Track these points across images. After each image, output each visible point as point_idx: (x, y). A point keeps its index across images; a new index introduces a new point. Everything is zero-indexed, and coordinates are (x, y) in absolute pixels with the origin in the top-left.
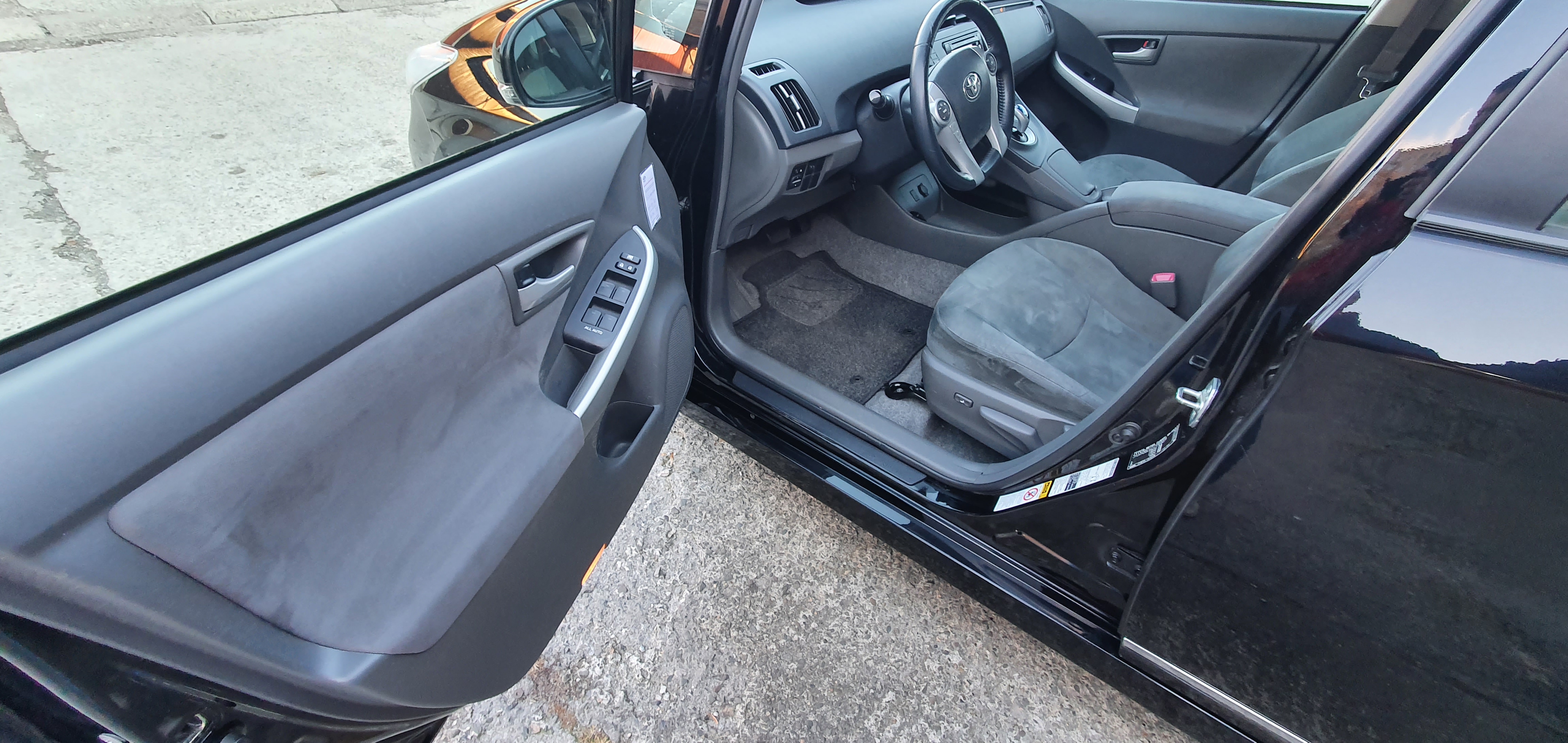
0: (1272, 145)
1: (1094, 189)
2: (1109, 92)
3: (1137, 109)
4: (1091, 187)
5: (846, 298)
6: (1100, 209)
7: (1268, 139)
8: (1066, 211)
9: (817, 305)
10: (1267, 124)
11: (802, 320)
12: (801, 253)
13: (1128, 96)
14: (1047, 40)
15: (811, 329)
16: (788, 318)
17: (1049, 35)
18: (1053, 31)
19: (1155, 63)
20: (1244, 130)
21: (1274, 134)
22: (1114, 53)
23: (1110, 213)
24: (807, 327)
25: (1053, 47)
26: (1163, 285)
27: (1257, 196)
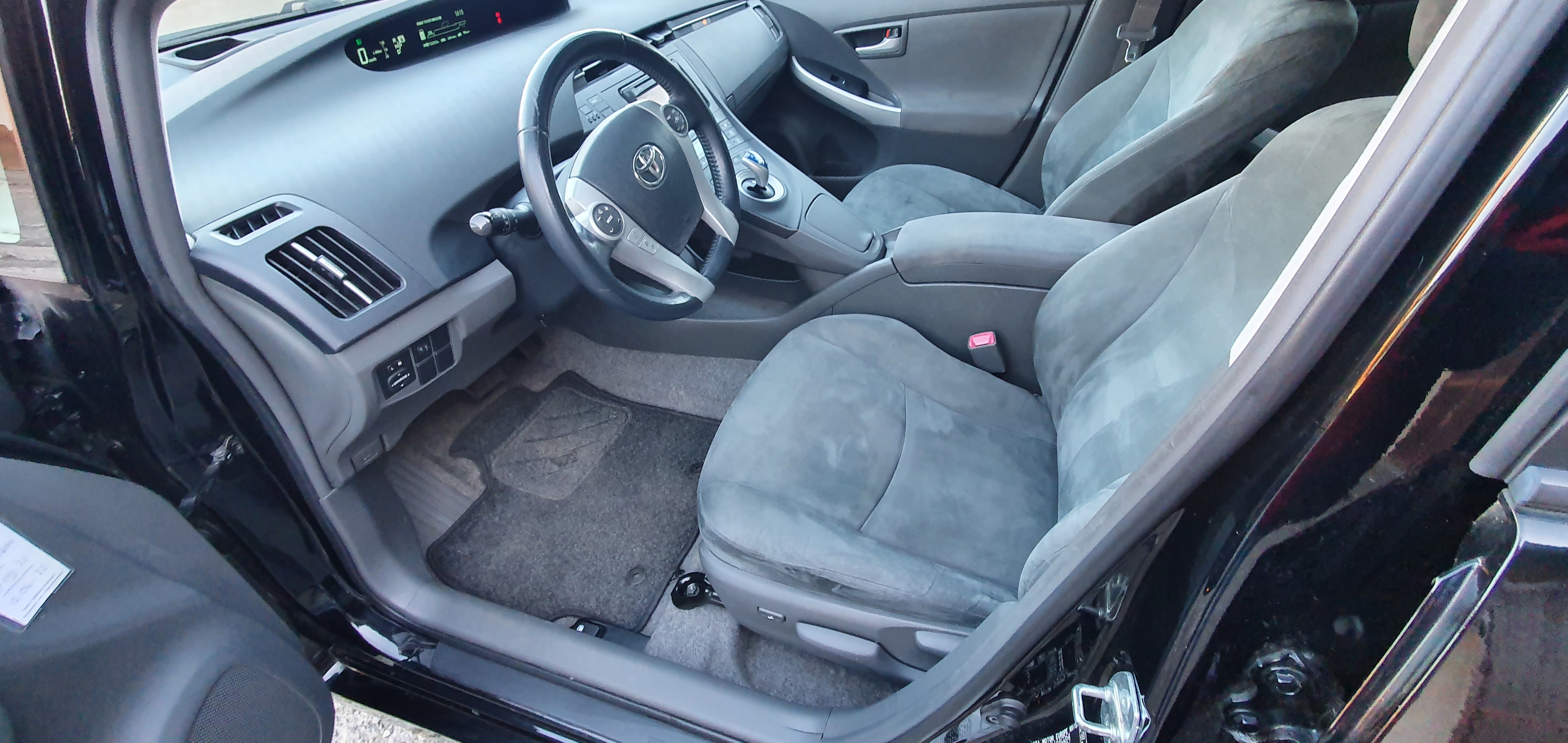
0: (1051, 126)
1: (873, 237)
2: (864, 94)
3: (899, 110)
4: (868, 236)
5: (610, 434)
6: (883, 269)
7: (1044, 120)
8: (846, 275)
9: (571, 457)
10: (1038, 103)
11: (548, 493)
12: (538, 385)
13: (886, 96)
14: (777, 47)
15: (564, 504)
16: (528, 496)
17: (778, 40)
18: (781, 33)
19: (904, 53)
20: (1017, 115)
21: (1049, 115)
22: (857, 49)
23: (898, 272)
24: (557, 502)
25: (788, 52)
26: (984, 350)
27: (1062, 214)
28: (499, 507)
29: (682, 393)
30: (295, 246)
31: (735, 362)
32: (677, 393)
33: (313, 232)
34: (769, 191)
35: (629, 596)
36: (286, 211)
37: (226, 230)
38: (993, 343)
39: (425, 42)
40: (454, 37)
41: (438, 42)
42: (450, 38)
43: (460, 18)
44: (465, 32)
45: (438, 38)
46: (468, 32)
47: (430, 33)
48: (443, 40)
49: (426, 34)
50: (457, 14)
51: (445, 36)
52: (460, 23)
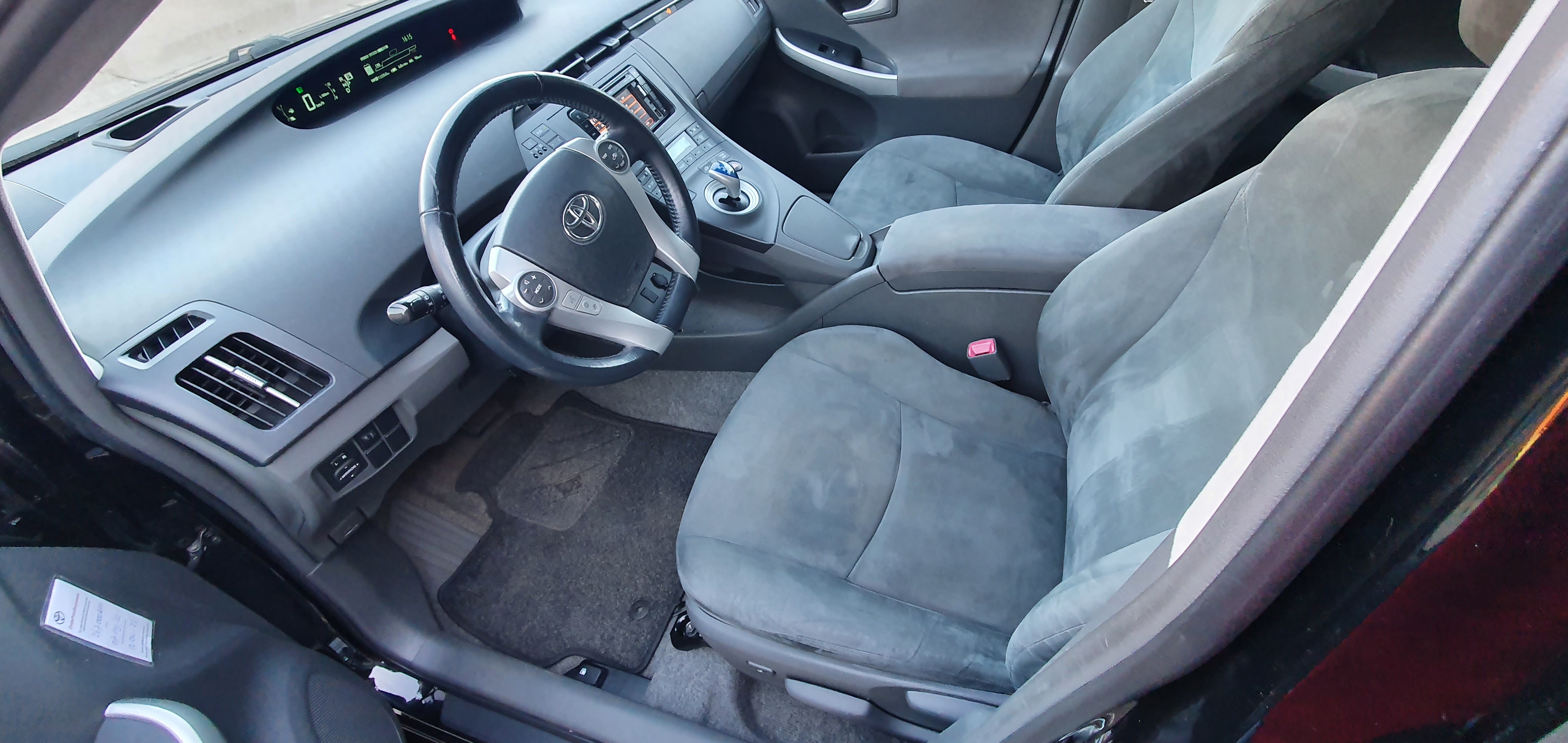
0: (1065, 80)
1: (860, 240)
2: (857, 63)
3: (895, 77)
4: (853, 240)
5: (613, 456)
6: (871, 277)
7: (1056, 74)
8: (835, 284)
9: (576, 482)
10: (1048, 56)
11: (554, 524)
13: (882, 62)
14: (755, 22)
15: (568, 534)
16: (534, 527)
17: (756, 15)
19: (896, 13)
20: (1026, 72)
21: (1061, 69)
22: (844, 14)
23: (885, 280)
24: (562, 533)
25: (770, 24)
26: (984, 358)
27: (1064, 202)
28: (507, 541)
29: (681, 408)
30: (209, 359)
31: (731, 375)
32: (677, 409)
33: (229, 341)
34: (743, 199)
35: (633, 633)
36: (198, 320)
37: (134, 353)
38: (994, 351)
39: (373, 76)
40: (406, 64)
41: (389, 74)
42: (401, 66)
43: (409, 43)
44: (416, 58)
45: (388, 70)
46: (421, 56)
47: (378, 65)
48: (394, 70)
49: (374, 68)
50: (405, 39)
51: (395, 65)
52: (409, 49)
